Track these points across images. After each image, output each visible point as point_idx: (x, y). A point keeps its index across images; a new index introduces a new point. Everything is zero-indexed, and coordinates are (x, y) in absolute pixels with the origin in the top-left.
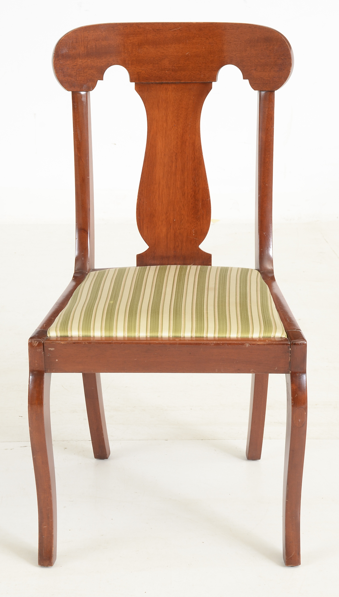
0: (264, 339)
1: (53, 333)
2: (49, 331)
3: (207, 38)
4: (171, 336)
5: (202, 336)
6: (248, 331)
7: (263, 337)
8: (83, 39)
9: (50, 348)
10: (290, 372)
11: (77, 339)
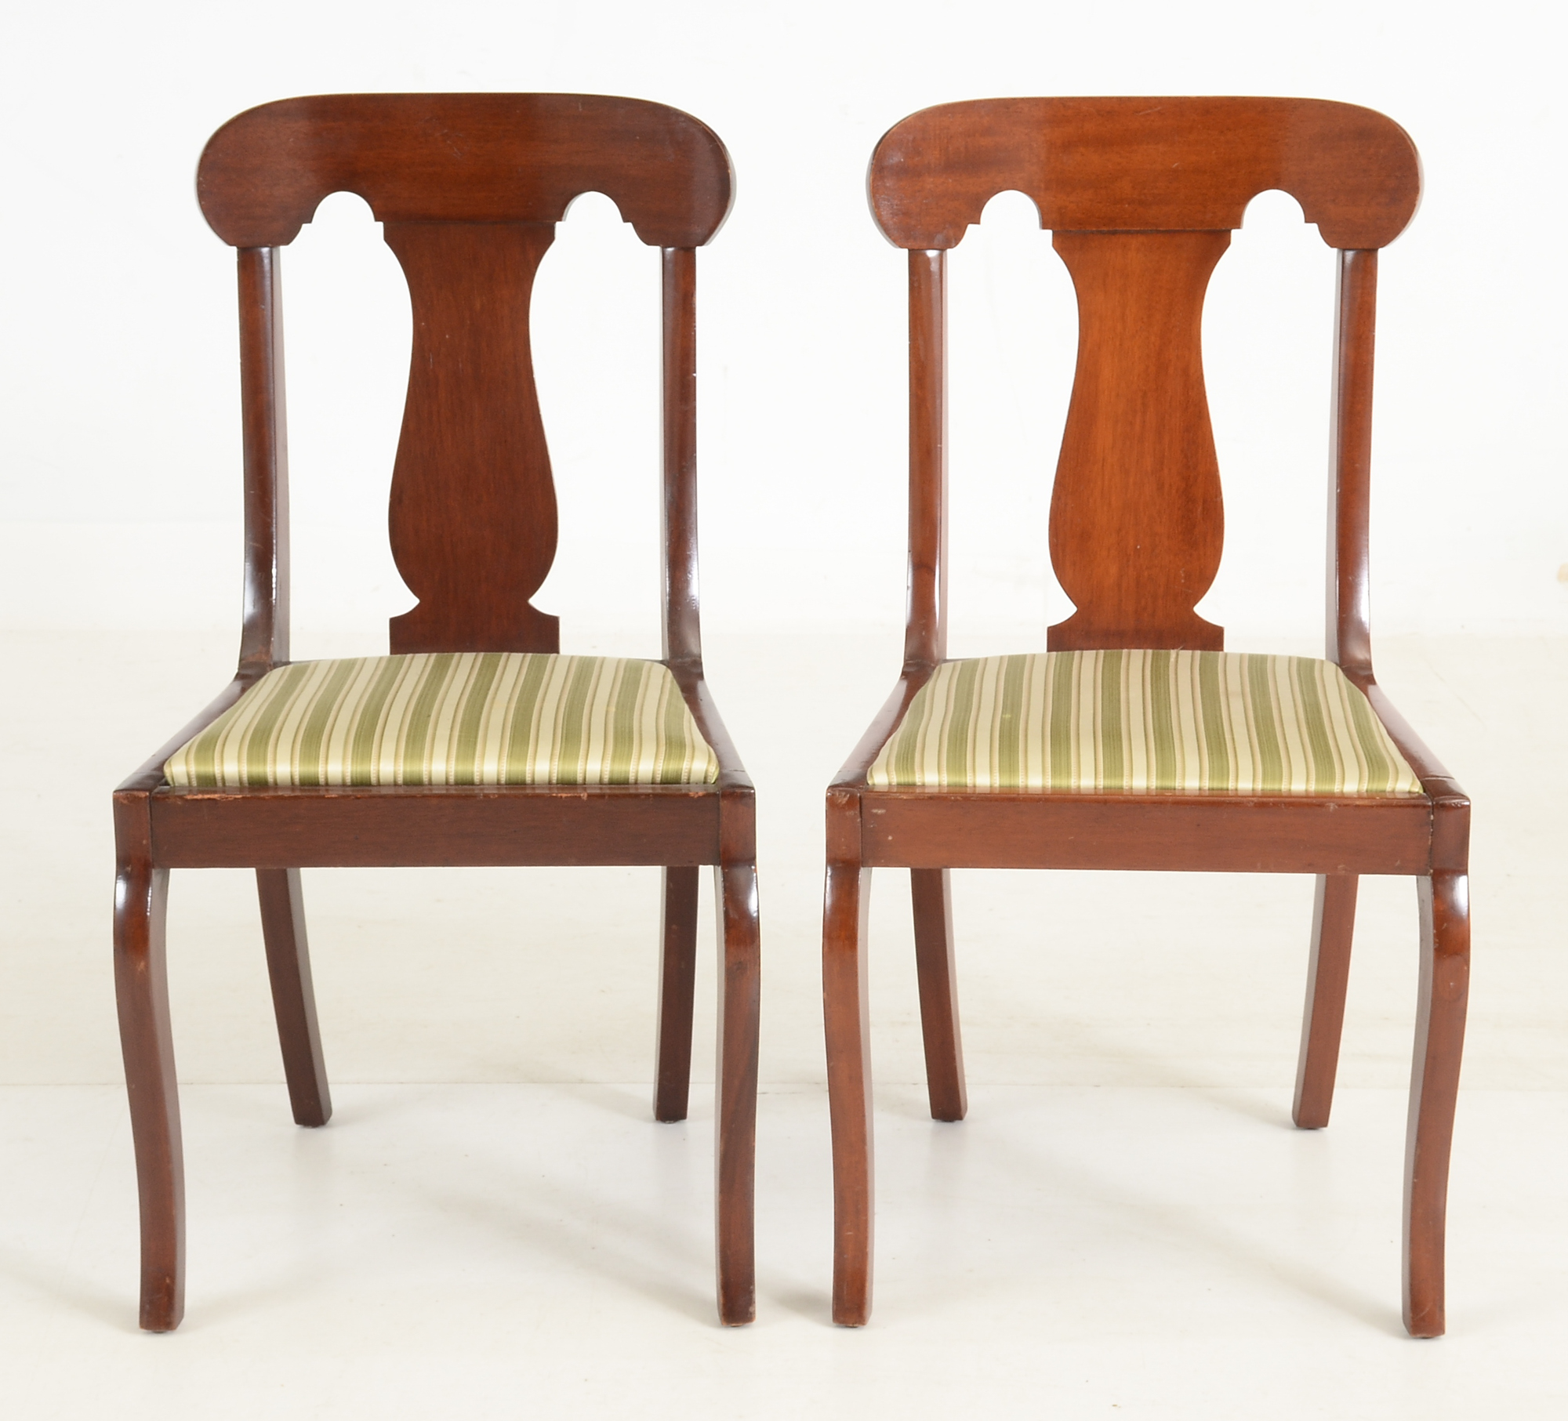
0: (1370, 795)
1: (881, 778)
2: (871, 773)
3: (1222, 132)
4: (1154, 787)
5: (1224, 786)
6: (1332, 779)
7: (1367, 791)
8: (938, 132)
9: (875, 808)
10: (1432, 871)
11: (936, 790)
